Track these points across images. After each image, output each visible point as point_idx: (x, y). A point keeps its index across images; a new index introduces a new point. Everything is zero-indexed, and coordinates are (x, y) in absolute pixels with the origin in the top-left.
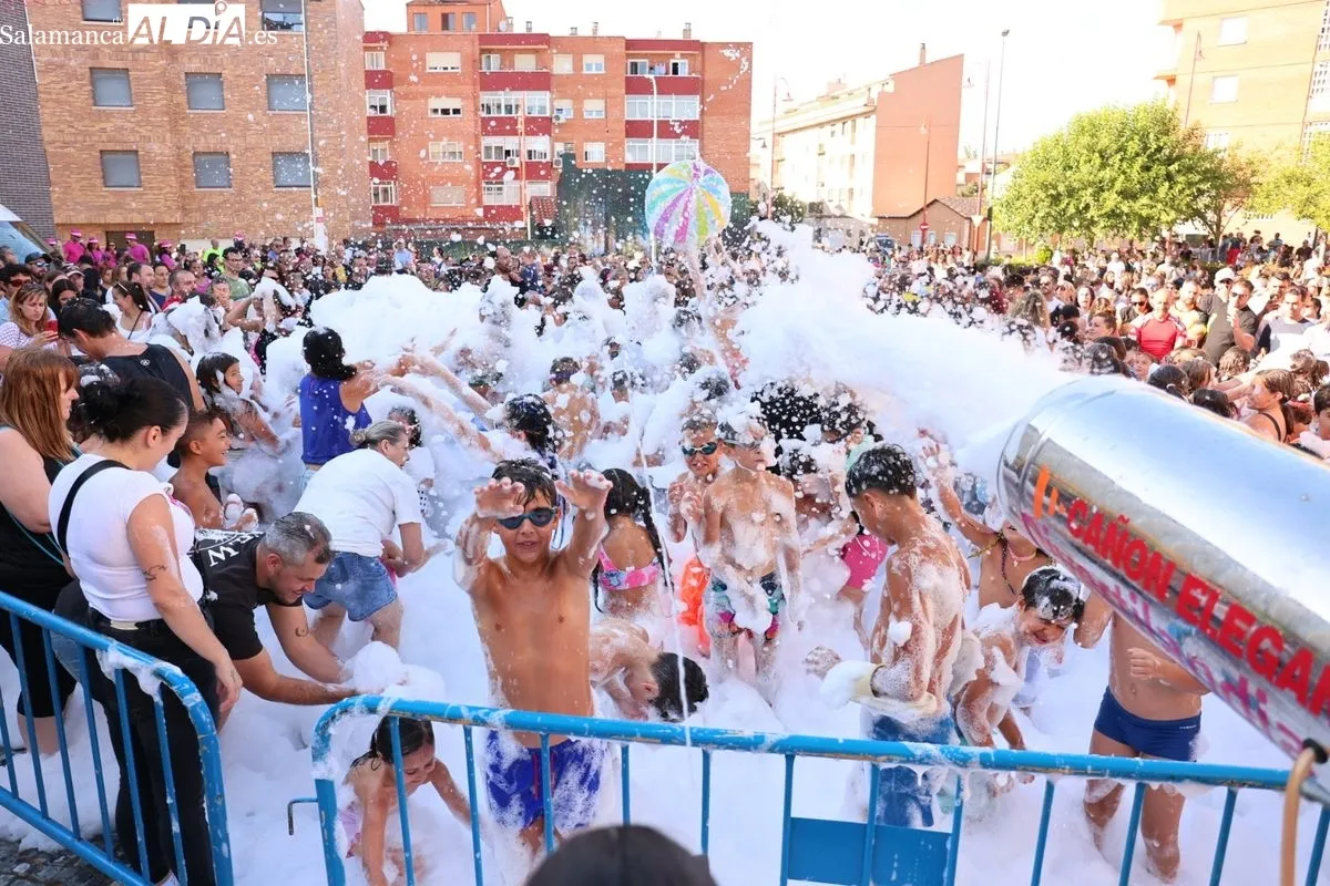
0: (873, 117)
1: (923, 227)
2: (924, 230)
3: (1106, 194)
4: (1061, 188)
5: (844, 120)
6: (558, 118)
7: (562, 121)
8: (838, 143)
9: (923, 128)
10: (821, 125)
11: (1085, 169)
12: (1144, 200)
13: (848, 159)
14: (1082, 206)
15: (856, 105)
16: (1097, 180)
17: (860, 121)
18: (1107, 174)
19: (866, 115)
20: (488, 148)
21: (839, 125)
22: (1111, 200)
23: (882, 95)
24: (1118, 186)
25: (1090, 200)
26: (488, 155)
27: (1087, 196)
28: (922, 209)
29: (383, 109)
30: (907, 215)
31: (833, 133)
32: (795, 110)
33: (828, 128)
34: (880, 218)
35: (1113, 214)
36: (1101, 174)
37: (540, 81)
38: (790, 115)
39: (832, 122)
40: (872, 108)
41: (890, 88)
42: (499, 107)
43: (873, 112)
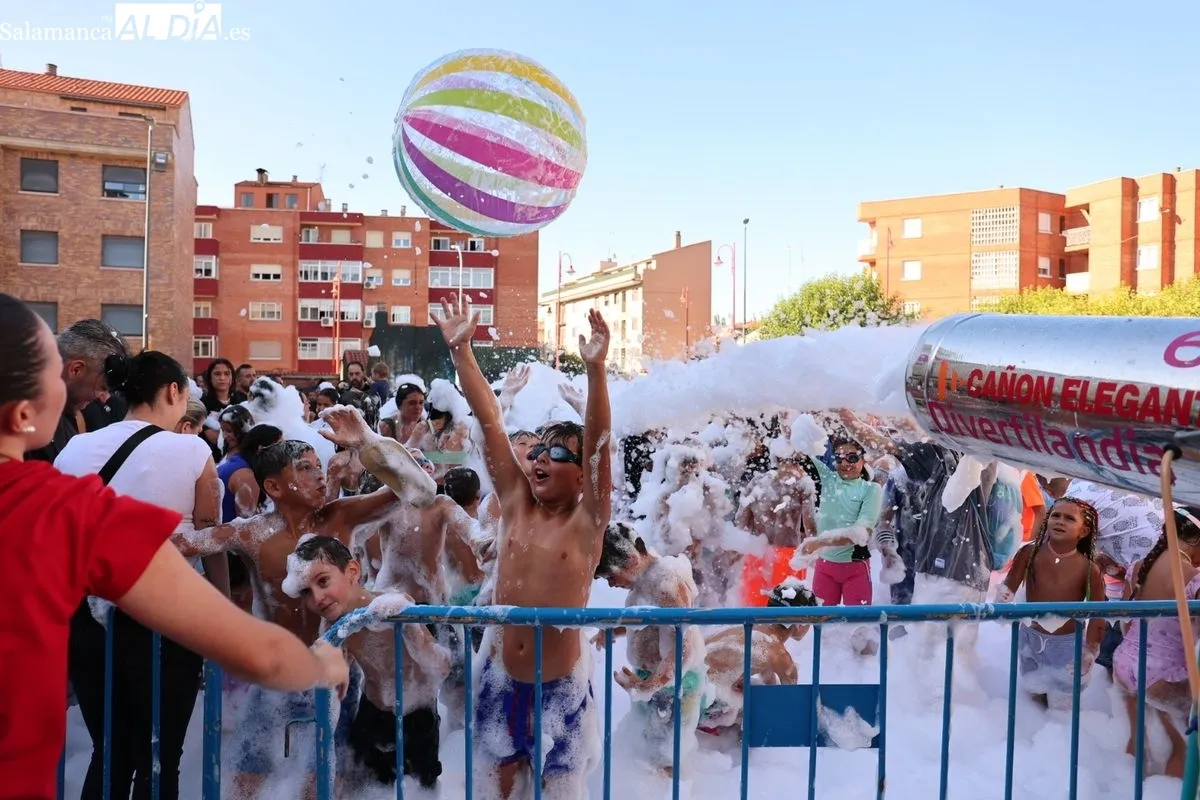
0: (640, 290)
5: (615, 292)
6: (368, 285)
7: (373, 287)
8: (611, 311)
9: (682, 298)
10: (596, 296)
13: (620, 324)
15: (626, 279)
17: (629, 292)
19: (634, 287)
20: (304, 310)
21: (612, 296)
23: (647, 271)
26: (304, 315)
29: (208, 272)
31: (606, 303)
32: (574, 283)
33: (602, 299)
37: (354, 253)
38: (572, 286)
39: (606, 293)
40: (639, 282)
41: (653, 266)
42: (316, 273)
43: (640, 285)
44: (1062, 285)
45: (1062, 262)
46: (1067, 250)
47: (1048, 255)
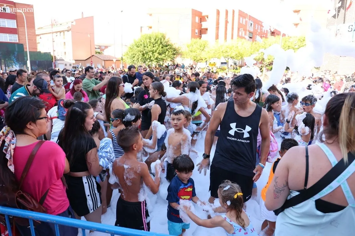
0: (70, 32)
1: (91, 63)
2: (92, 63)
3: (154, 54)
4: (144, 52)
5: (60, 32)
8: (59, 39)
11: (149, 47)
12: (164, 55)
13: (63, 44)
14: (149, 56)
15: (64, 28)
16: (152, 50)
17: (66, 32)
18: (155, 49)
19: (68, 31)
21: (59, 33)
22: (156, 55)
23: (72, 25)
24: (158, 51)
25: (152, 55)
27: (150, 54)
28: (90, 57)
30: (85, 59)
31: (57, 35)
32: (42, 28)
33: (55, 34)
34: (75, 60)
35: (157, 59)
36: (153, 48)
38: (39, 29)
39: (56, 32)
40: (70, 29)
41: (74, 23)
43: (70, 30)
44: (200, 37)
45: (200, 31)
46: (202, 28)
47: (197, 29)
